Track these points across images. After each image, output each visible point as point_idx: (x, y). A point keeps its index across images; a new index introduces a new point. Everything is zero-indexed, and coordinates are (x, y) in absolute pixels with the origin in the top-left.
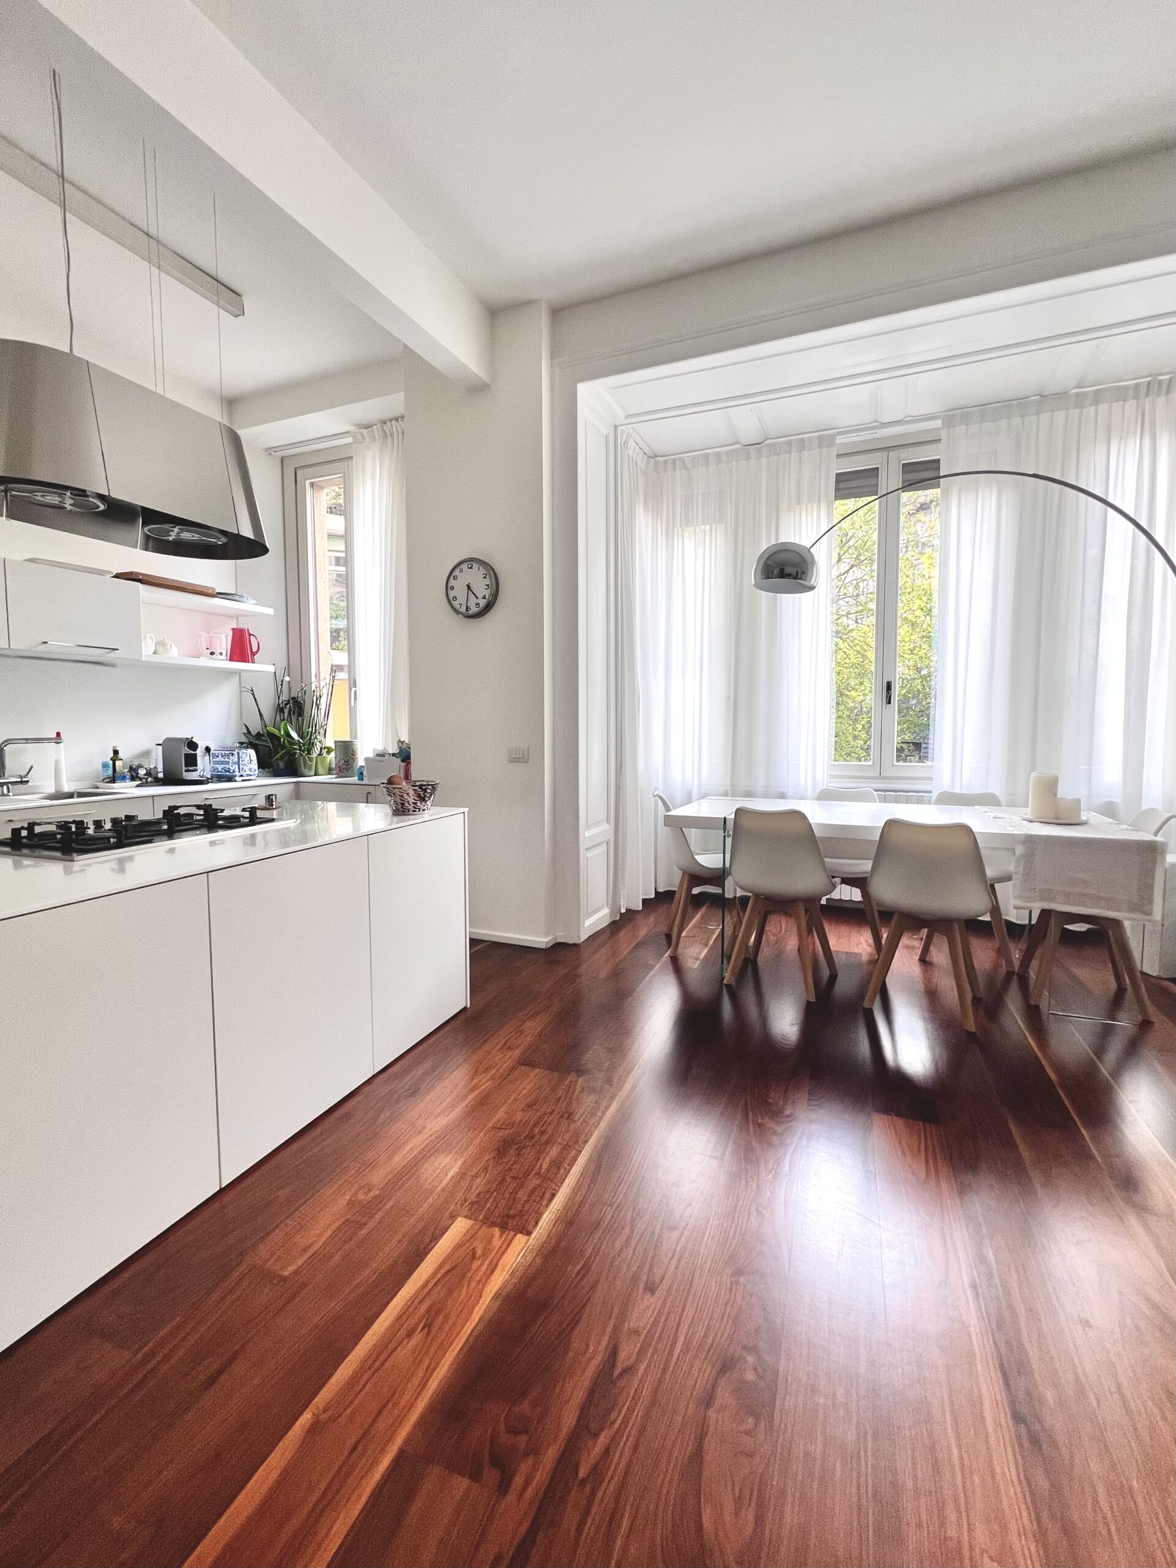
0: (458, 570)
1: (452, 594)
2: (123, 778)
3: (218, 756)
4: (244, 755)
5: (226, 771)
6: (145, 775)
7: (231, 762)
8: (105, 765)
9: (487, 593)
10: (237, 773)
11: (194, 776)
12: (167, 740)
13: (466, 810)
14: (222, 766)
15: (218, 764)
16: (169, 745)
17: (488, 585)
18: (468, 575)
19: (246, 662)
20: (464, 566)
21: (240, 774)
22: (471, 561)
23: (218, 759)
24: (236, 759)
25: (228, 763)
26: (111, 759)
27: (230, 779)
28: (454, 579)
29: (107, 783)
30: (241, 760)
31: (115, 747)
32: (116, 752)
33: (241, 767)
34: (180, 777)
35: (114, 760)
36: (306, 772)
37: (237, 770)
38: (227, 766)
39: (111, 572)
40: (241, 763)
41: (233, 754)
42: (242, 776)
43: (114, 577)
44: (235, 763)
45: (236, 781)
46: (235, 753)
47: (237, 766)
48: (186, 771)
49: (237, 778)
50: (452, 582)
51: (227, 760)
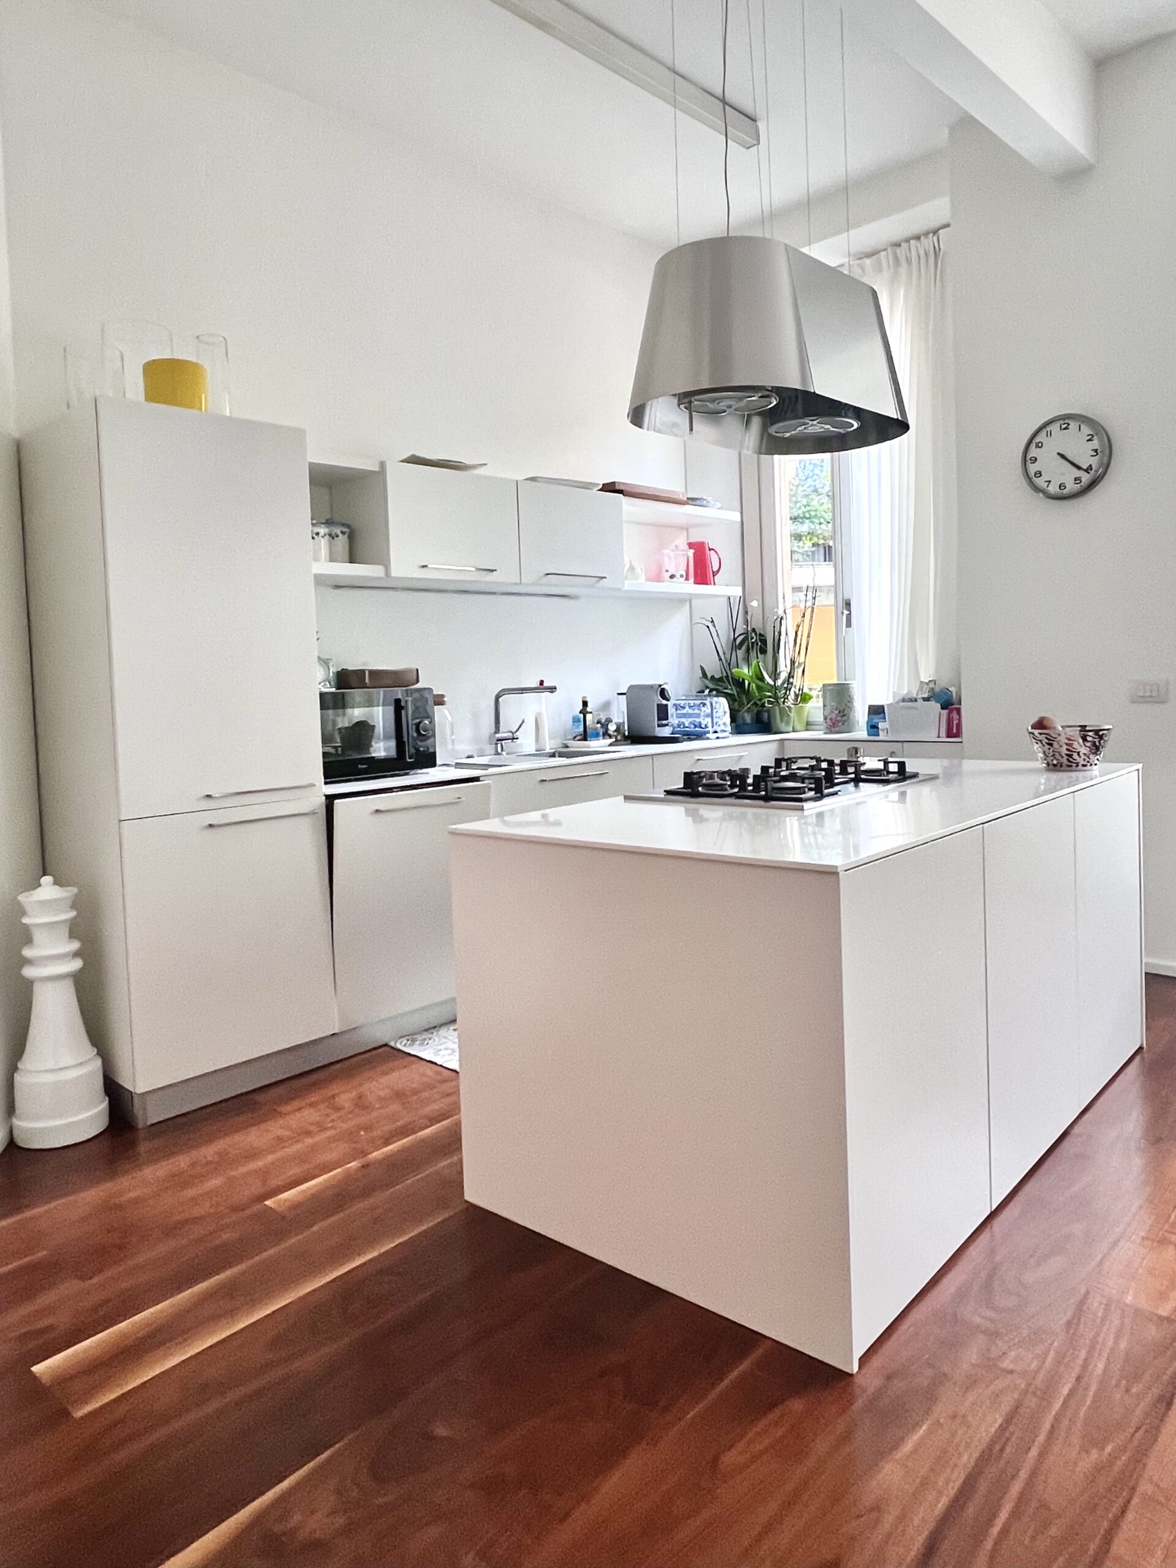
0: (1043, 433)
1: (1033, 468)
2: (597, 735)
3: (684, 708)
4: (718, 705)
5: (695, 726)
6: (615, 731)
7: (702, 714)
8: (576, 720)
9: (1094, 462)
10: (710, 729)
11: (666, 732)
12: (631, 688)
13: (1140, 766)
14: (690, 720)
15: (685, 717)
16: (634, 695)
17: (1096, 451)
18: (1057, 441)
19: (707, 584)
20: (1055, 428)
21: (713, 730)
22: (1065, 420)
23: (684, 711)
24: (709, 711)
25: (698, 716)
26: (580, 712)
27: (699, 736)
28: (1037, 446)
29: (579, 740)
30: (714, 711)
31: (584, 697)
32: (585, 704)
33: (715, 720)
34: (652, 735)
35: (584, 712)
36: (783, 727)
37: (710, 725)
38: (698, 720)
39: (598, 484)
40: (714, 714)
41: (704, 705)
42: (716, 732)
43: (601, 490)
44: (708, 716)
45: (708, 739)
46: (708, 702)
47: (709, 719)
48: (659, 726)
49: (710, 735)
50: (1033, 452)
51: (697, 711)
